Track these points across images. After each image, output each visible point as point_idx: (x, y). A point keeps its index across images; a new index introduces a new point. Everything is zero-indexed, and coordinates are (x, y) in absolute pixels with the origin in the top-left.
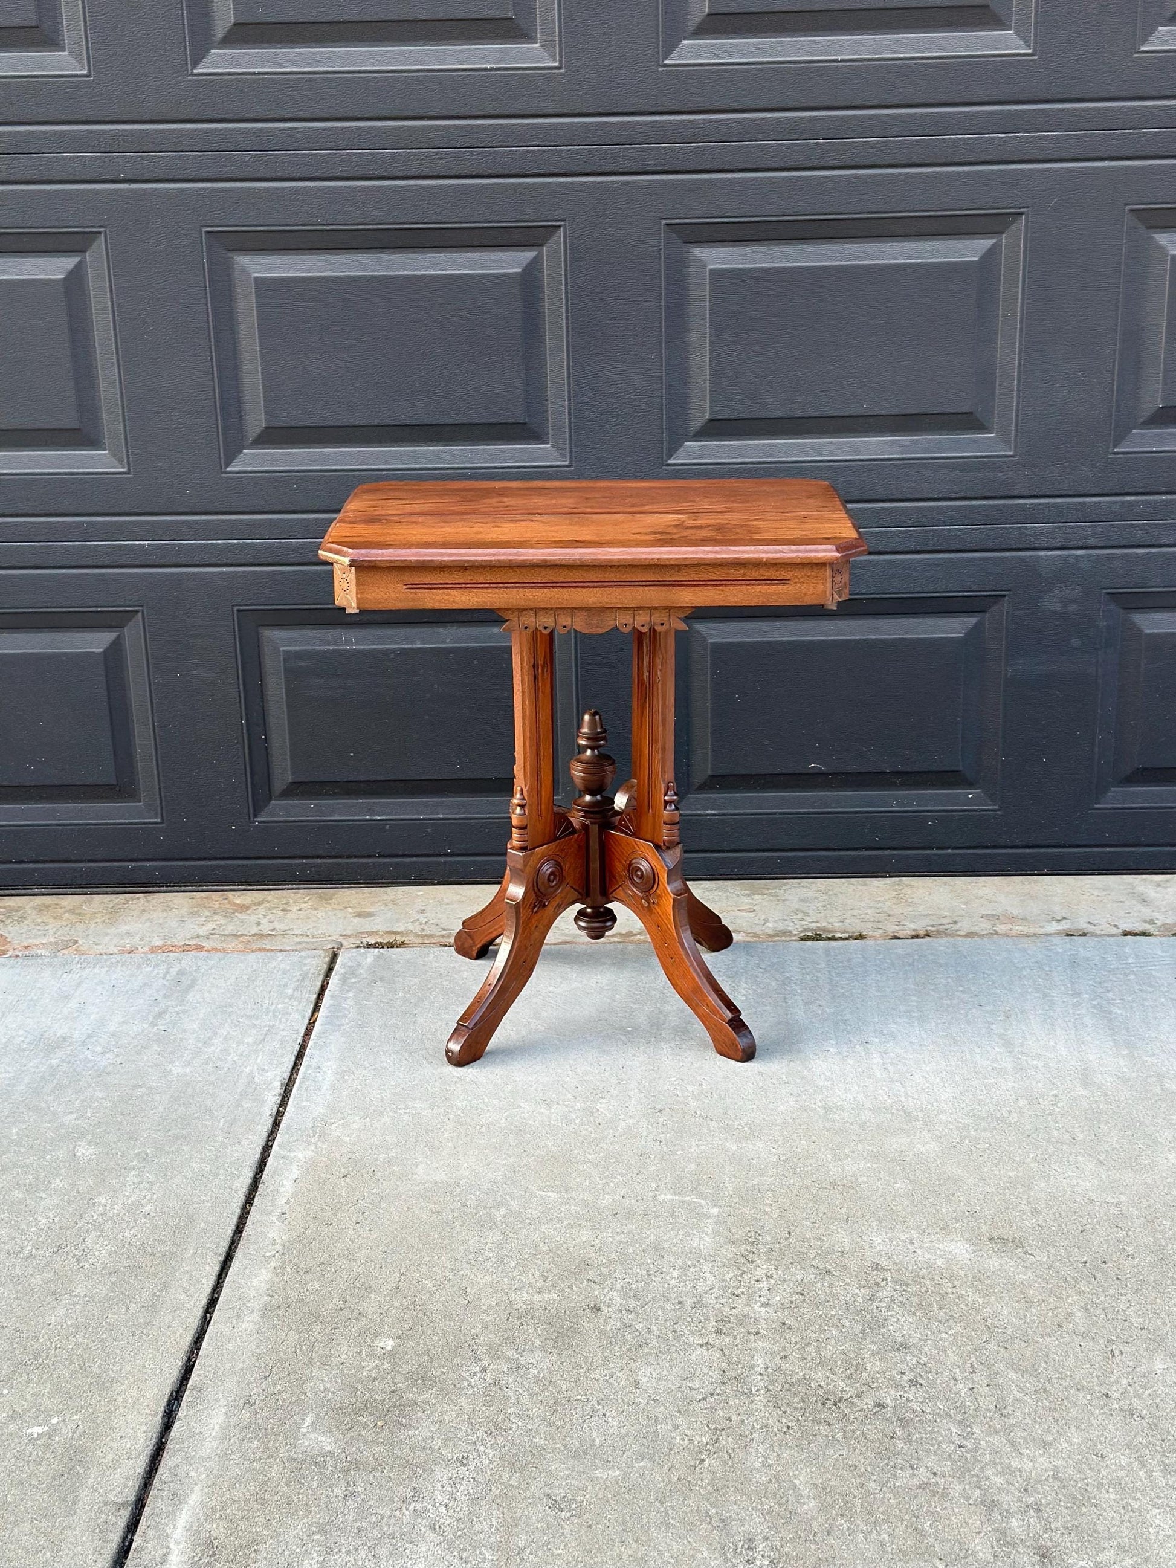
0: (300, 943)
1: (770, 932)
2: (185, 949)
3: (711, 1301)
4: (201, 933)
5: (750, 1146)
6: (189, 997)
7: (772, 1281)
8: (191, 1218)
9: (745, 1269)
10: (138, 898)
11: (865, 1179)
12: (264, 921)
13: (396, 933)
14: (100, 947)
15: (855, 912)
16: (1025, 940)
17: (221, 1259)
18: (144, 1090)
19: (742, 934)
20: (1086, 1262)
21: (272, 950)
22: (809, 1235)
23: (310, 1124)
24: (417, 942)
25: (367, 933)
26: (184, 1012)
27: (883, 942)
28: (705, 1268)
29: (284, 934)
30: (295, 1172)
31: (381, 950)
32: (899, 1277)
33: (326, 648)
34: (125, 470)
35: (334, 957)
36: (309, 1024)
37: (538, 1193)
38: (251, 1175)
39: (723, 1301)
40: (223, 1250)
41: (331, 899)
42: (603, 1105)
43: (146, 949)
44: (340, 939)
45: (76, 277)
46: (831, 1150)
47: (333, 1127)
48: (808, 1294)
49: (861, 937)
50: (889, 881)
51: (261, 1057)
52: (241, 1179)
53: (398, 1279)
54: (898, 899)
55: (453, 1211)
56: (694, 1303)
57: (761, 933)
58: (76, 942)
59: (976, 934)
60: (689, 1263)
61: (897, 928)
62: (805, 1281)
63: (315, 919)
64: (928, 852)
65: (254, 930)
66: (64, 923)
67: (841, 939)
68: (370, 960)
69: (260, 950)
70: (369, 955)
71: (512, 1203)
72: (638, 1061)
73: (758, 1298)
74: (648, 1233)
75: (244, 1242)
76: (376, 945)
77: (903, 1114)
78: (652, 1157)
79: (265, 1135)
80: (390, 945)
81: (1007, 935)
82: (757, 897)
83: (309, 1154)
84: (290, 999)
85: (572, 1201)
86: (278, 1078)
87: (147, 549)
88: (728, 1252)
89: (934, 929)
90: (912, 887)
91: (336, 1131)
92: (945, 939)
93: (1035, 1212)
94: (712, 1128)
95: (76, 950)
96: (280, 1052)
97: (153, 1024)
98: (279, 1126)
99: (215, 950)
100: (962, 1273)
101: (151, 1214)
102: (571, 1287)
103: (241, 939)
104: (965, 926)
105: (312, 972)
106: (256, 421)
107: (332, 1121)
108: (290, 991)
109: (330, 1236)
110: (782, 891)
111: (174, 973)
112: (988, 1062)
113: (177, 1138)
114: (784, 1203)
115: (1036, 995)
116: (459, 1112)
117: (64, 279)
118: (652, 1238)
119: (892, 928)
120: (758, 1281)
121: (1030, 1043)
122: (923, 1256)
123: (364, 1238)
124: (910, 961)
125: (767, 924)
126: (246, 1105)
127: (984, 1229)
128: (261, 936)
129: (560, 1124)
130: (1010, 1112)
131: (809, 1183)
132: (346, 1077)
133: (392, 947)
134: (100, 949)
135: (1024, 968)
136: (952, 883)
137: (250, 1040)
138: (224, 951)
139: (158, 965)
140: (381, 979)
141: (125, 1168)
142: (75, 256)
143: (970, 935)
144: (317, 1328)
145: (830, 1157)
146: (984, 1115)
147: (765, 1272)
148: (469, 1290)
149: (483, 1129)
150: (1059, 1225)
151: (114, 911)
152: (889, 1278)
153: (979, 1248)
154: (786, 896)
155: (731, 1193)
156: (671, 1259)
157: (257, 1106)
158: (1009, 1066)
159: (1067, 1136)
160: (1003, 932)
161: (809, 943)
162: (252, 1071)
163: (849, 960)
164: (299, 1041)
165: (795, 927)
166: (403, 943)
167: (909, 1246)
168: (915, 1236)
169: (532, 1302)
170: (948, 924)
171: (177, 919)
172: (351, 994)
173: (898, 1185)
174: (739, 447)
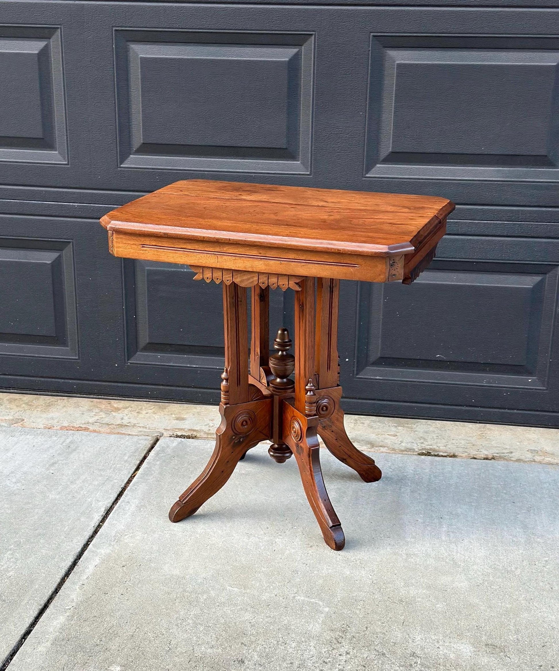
0: (141, 431)
1: (403, 449)
2: (79, 429)
3: (310, 664)
4: (90, 421)
5: (358, 573)
6: (72, 456)
7: (349, 656)
8: (32, 582)
9: (335, 647)
10: (64, 399)
11: (419, 599)
12: (126, 418)
13: (194, 430)
14: (34, 424)
15: (454, 442)
16: (549, 466)
17: (40, 607)
18: (31, 506)
19: (386, 448)
20: (541, 666)
21: (125, 434)
22: (379, 630)
23: (113, 534)
24: (204, 436)
25: (179, 429)
26: (66, 464)
27: (465, 460)
28: (312, 644)
29: (134, 426)
30: (97, 561)
31: (183, 440)
32: (425, 662)
33: (170, 269)
34: (66, 163)
35: (157, 440)
36: (131, 477)
37: (228, 587)
38: (72, 560)
39: (316, 665)
40: (43, 603)
41: (165, 409)
42: (280, 540)
43: (59, 427)
44: (163, 431)
45: (44, 53)
46: (404, 580)
47: (126, 537)
48: (368, 667)
49: (454, 456)
50: (478, 425)
51: (99, 493)
52: (66, 562)
53: (134, 630)
54: (481, 436)
55: (177, 593)
56: (299, 664)
57: (397, 448)
58: (23, 420)
59: (522, 460)
60: (303, 639)
61: (477, 453)
62: (368, 658)
63: (153, 419)
64: (503, 410)
65: (119, 422)
66: (21, 409)
67: (442, 456)
68: (175, 444)
69: (118, 433)
70: (175, 441)
71: (212, 592)
72: (307, 516)
73: (337, 666)
74: (285, 618)
75: (57, 599)
76: (180, 437)
77: (452, 562)
78: (299, 573)
79: (87, 537)
80: (189, 437)
81: (540, 463)
82: (400, 428)
83: (108, 551)
84: (125, 462)
85: (246, 595)
86: (104, 506)
87: (76, 208)
88: (328, 635)
89: (498, 455)
90: (491, 430)
91: (126, 539)
92: (503, 462)
93: (517, 631)
94: (338, 560)
95: (22, 424)
96: (110, 491)
97: (48, 469)
98: (97, 533)
99: (95, 431)
100: (464, 664)
101: (12, 577)
102: (230, 647)
103: (110, 426)
104: (516, 455)
105: (141, 448)
106: (138, 139)
107: (126, 533)
108: (126, 458)
109: (104, 600)
110: (415, 426)
111: (68, 442)
112: (511, 537)
113: (39, 535)
114: (368, 609)
115: (549, 499)
116: (198, 536)
117: (38, 54)
118: (286, 622)
119: (473, 453)
120: (340, 655)
121: (539, 528)
122: (443, 651)
123: (123, 604)
124: (479, 473)
125: (402, 444)
126: (82, 520)
127: (484, 638)
128: (121, 426)
129: (252, 549)
130: (516, 568)
131: (386, 598)
132: (142, 509)
133: (189, 438)
134: (34, 425)
135: (545, 483)
136: (515, 430)
137: (96, 483)
138: (99, 432)
139: (61, 437)
140: (177, 456)
141: (6, 549)
142: (44, 41)
143: (518, 460)
144: (79, 655)
145: (402, 584)
146: (501, 568)
147: (346, 650)
148: (172, 642)
149: (208, 547)
150: (530, 641)
151: (49, 405)
152: (419, 662)
153: (478, 650)
154: (417, 429)
155: (339, 599)
156: (293, 635)
157: (88, 521)
158: (523, 541)
159: (548, 586)
160: (538, 461)
161: (423, 457)
162: (92, 501)
163: (443, 469)
164: (122, 486)
165: (417, 447)
166: (196, 437)
167: (436, 644)
168: (441, 638)
169: (206, 653)
170: (507, 453)
171: (80, 412)
172: (158, 463)
173: (438, 606)
174: (408, 169)
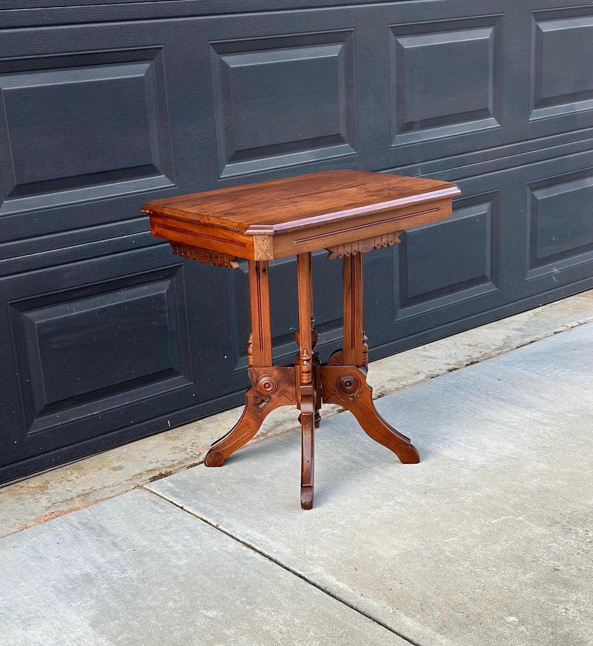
0: (113, 491)
4: (47, 506)
9: (574, 533)
11: (545, 485)
16: (418, 385)
21: (106, 499)
23: (295, 557)
24: (174, 470)
25: (137, 475)
28: (561, 538)
29: (94, 490)
30: (331, 578)
31: (164, 479)
33: (60, 317)
35: (148, 489)
36: (202, 519)
37: (447, 540)
43: (32, 523)
44: (131, 482)
47: (308, 553)
51: (210, 541)
59: (398, 388)
60: (552, 539)
69: (98, 501)
70: (163, 483)
74: (516, 536)
76: (157, 478)
77: (510, 458)
78: (458, 509)
86: (240, 546)
88: (556, 530)
91: (313, 555)
94: (457, 491)
96: (214, 536)
98: (282, 564)
99: (72, 510)
103: (75, 500)
107: (302, 552)
118: (521, 537)
126: (248, 563)
128: (83, 495)
133: (166, 476)
137: (188, 537)
138: (78, 509)
148: (499, 586)
155: (513, 510)
156: (543, 541)
157: (255, 561)
160: (406, 384)
162: (219, 548)
164: (214, 528)
174: (250, 164)
